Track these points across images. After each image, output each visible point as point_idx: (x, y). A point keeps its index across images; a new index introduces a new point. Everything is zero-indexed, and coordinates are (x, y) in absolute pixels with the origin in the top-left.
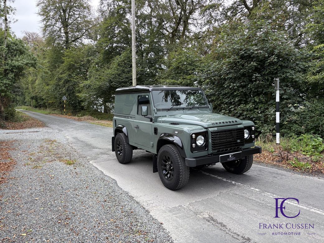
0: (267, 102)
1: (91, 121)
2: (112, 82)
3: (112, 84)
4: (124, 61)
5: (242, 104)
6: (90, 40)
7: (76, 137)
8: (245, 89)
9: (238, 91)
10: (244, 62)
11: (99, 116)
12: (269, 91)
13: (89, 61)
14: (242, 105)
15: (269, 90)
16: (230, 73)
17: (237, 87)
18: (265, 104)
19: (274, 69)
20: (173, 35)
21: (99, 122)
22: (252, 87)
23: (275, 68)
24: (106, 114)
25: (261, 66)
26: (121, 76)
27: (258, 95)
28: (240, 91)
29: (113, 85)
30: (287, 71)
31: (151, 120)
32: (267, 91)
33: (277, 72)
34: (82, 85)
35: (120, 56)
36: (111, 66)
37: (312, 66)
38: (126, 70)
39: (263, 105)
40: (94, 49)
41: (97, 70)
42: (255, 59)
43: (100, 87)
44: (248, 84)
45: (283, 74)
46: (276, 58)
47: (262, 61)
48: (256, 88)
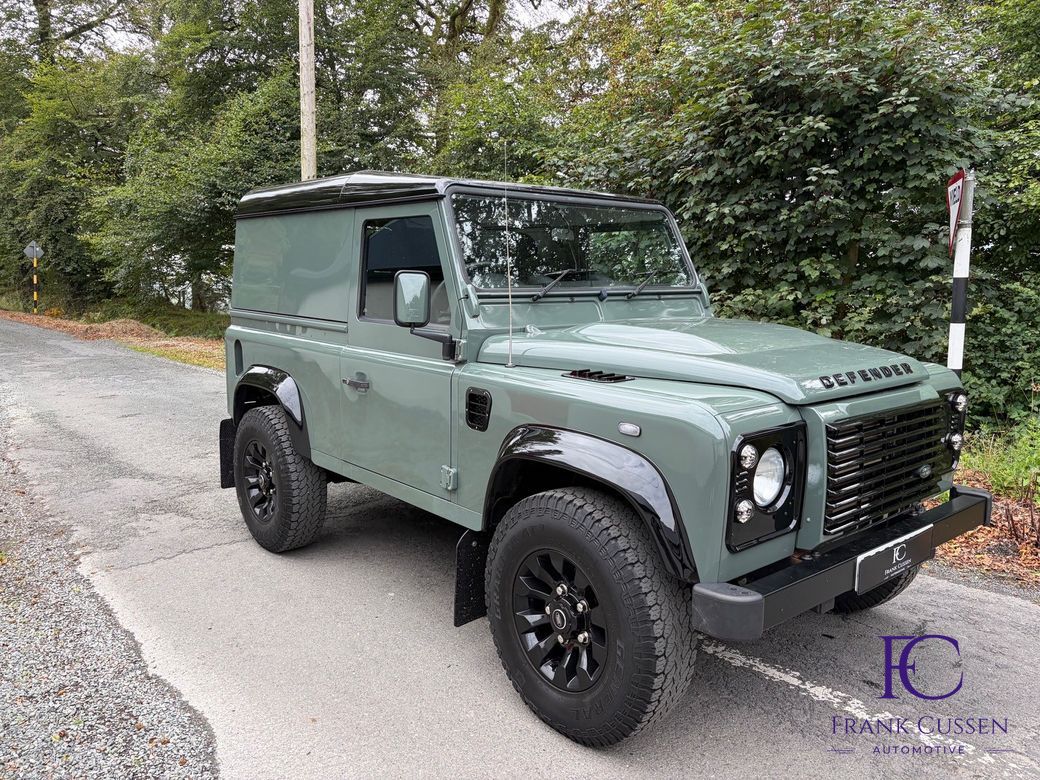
0: (849, 279)
1: (136, 341)
2: (219, 194)
3: (220, 200)
4: (266, 113)
5: (748, 286)
6: (135, 37)
7: (52, 414)
8: (764, 228)
9: (738, 233)
10: (771, 116)
11: (172, 322)
12: (860, 240)
13: (128, 111)
14: (749, 291)
15: (864, 234)
16: (708, 161)
17: (735, 217)
18: (837, 288)
19: (897, 149)
20: (454, 30)
21: (167, 345)
22: (794, 221)
23: (900, 142)
24: (200, 314)
25: (841, 133)
26: (256, 172)
27: (815, 252)
28: (746, 235)
29: (222, 204)
30: (947, 158)
31: (450, 350)
32: (855, 236)
33: (903, 161)
34: (104, 201)
35: (251, 96)
36: (217, 132)
37: (1023, 146)
38: (275, 147)
39: (833, 293)
40: (149, 64)
41: (163, 148)
42: (820, 105)
43: (172, 213)
44: (778, 209)
45: (931, 170)
46: (912, 99)
47: (845, 116)
48: (808, 227)
